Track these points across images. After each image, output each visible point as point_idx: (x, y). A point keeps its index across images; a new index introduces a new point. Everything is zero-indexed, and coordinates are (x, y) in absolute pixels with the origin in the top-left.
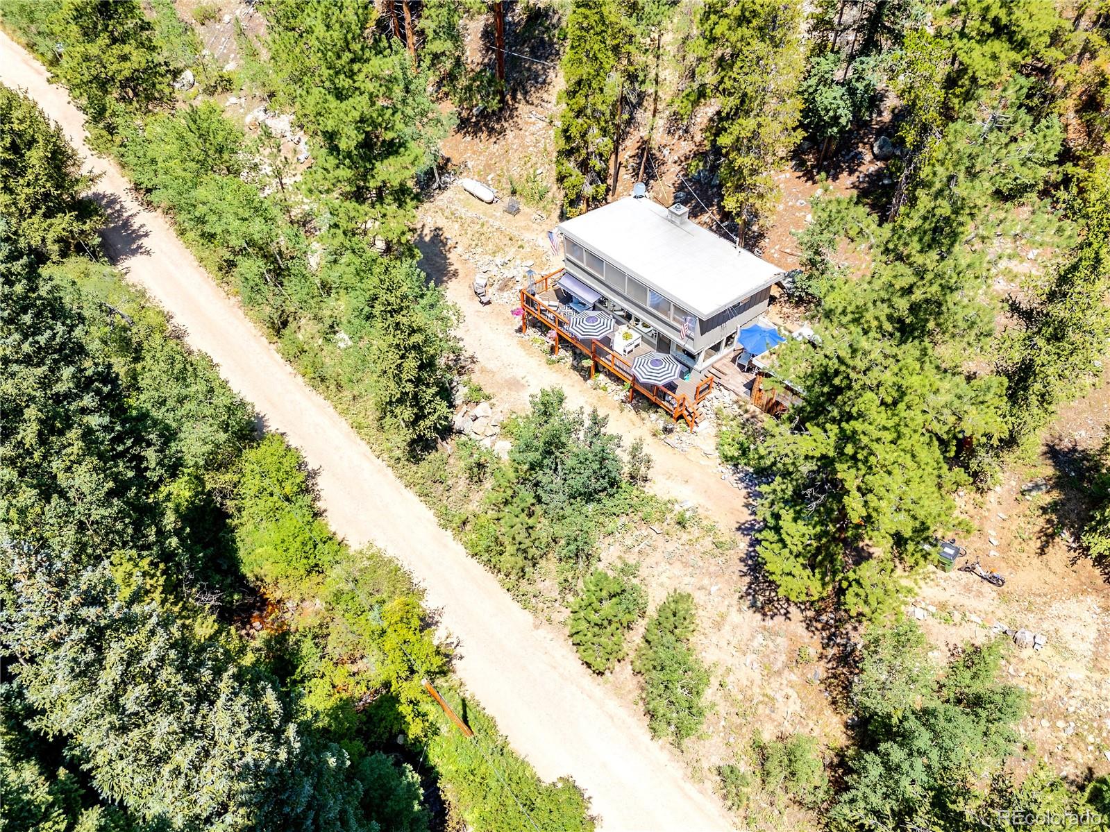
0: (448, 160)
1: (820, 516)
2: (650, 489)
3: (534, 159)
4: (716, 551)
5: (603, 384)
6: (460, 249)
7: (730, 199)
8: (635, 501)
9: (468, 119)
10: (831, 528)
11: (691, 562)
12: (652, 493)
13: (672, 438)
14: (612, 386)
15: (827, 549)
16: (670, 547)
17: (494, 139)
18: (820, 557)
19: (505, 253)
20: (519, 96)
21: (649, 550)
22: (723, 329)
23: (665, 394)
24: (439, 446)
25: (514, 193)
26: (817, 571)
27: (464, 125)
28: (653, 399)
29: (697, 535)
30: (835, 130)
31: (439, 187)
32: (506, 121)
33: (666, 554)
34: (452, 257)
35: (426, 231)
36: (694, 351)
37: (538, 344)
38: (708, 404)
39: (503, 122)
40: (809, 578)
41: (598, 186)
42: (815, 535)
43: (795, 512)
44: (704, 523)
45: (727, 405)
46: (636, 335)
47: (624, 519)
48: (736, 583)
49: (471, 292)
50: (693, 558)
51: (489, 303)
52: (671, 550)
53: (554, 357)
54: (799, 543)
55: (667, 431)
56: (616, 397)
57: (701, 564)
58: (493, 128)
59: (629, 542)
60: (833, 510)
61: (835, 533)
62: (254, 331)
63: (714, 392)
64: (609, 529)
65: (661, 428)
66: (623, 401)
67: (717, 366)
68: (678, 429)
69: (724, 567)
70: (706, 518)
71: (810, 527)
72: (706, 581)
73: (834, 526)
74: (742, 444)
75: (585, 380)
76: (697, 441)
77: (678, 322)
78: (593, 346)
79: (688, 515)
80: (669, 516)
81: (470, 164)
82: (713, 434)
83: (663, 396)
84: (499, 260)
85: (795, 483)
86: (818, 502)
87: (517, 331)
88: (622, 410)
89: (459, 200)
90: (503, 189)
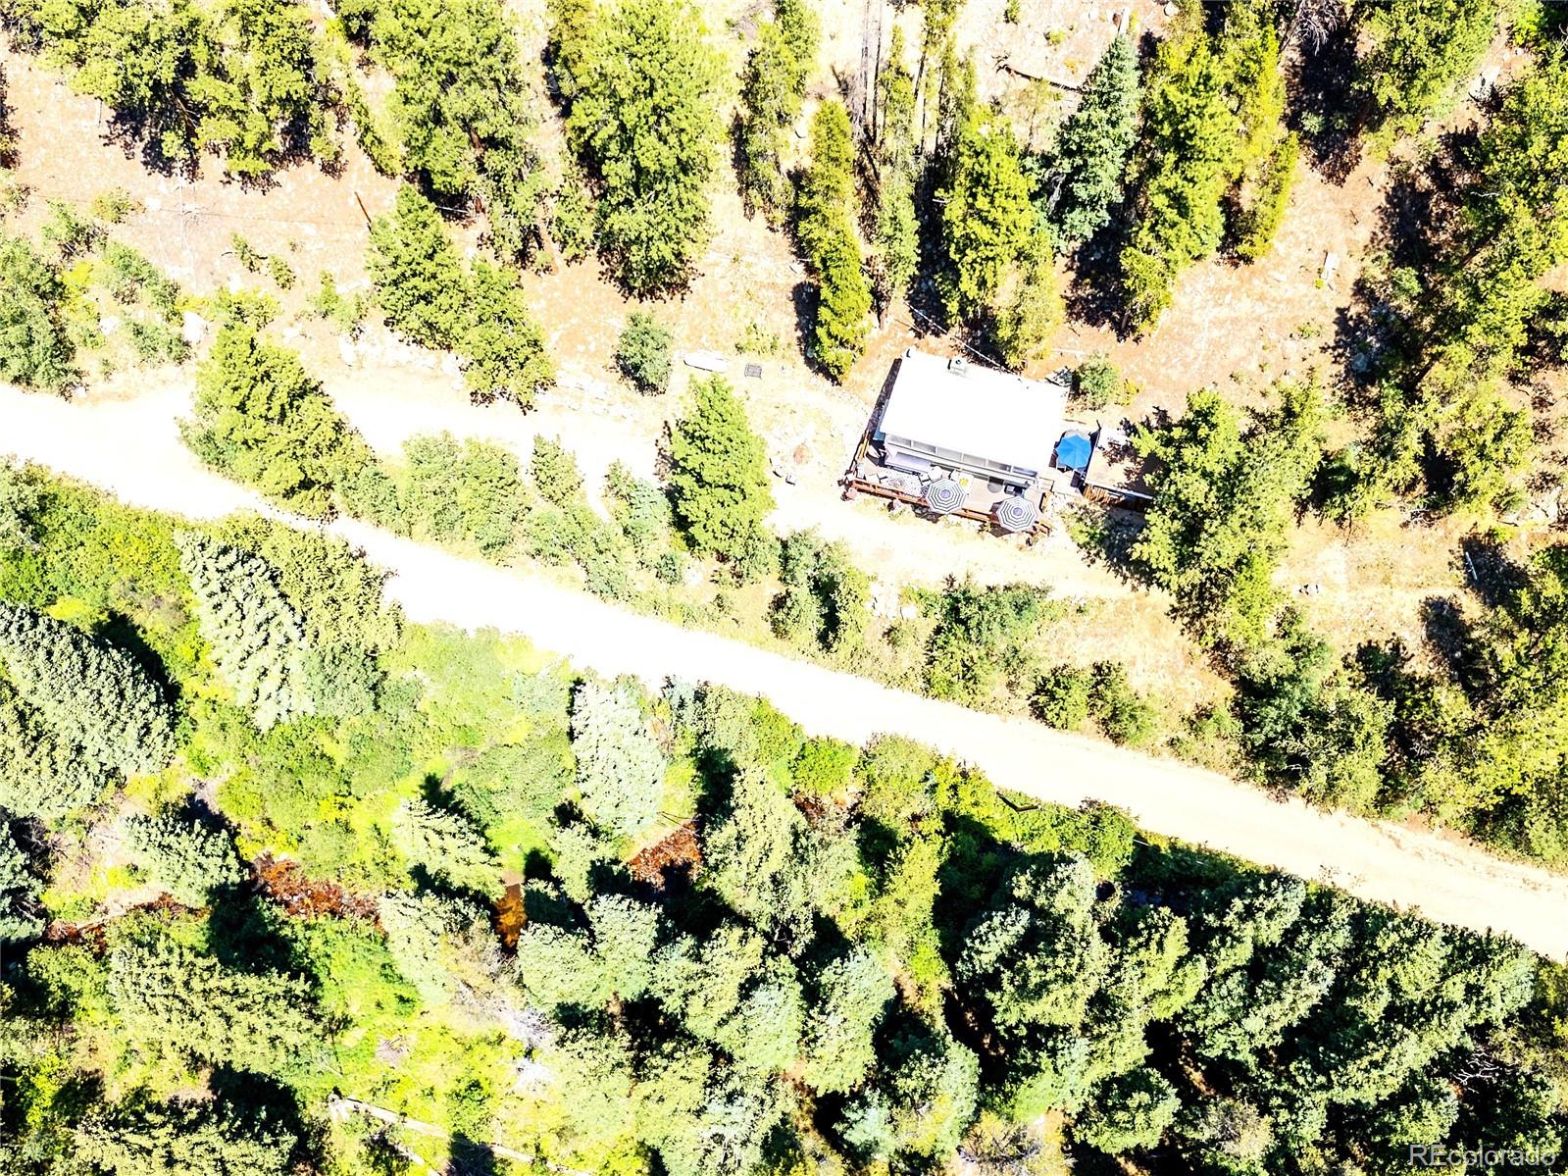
5: (955, 521)
16: (1078, 629)
19: (780, 424)
25: (739, 348)
33: (1078, 635)
37: (872, 505)
52: (1081, 630)
53: (895, 512)
75: (935, 522)
79: (1083, 603)
80: (1069, 610)
84: (777, 432)
87: (843, 499)
90: (725, 348)
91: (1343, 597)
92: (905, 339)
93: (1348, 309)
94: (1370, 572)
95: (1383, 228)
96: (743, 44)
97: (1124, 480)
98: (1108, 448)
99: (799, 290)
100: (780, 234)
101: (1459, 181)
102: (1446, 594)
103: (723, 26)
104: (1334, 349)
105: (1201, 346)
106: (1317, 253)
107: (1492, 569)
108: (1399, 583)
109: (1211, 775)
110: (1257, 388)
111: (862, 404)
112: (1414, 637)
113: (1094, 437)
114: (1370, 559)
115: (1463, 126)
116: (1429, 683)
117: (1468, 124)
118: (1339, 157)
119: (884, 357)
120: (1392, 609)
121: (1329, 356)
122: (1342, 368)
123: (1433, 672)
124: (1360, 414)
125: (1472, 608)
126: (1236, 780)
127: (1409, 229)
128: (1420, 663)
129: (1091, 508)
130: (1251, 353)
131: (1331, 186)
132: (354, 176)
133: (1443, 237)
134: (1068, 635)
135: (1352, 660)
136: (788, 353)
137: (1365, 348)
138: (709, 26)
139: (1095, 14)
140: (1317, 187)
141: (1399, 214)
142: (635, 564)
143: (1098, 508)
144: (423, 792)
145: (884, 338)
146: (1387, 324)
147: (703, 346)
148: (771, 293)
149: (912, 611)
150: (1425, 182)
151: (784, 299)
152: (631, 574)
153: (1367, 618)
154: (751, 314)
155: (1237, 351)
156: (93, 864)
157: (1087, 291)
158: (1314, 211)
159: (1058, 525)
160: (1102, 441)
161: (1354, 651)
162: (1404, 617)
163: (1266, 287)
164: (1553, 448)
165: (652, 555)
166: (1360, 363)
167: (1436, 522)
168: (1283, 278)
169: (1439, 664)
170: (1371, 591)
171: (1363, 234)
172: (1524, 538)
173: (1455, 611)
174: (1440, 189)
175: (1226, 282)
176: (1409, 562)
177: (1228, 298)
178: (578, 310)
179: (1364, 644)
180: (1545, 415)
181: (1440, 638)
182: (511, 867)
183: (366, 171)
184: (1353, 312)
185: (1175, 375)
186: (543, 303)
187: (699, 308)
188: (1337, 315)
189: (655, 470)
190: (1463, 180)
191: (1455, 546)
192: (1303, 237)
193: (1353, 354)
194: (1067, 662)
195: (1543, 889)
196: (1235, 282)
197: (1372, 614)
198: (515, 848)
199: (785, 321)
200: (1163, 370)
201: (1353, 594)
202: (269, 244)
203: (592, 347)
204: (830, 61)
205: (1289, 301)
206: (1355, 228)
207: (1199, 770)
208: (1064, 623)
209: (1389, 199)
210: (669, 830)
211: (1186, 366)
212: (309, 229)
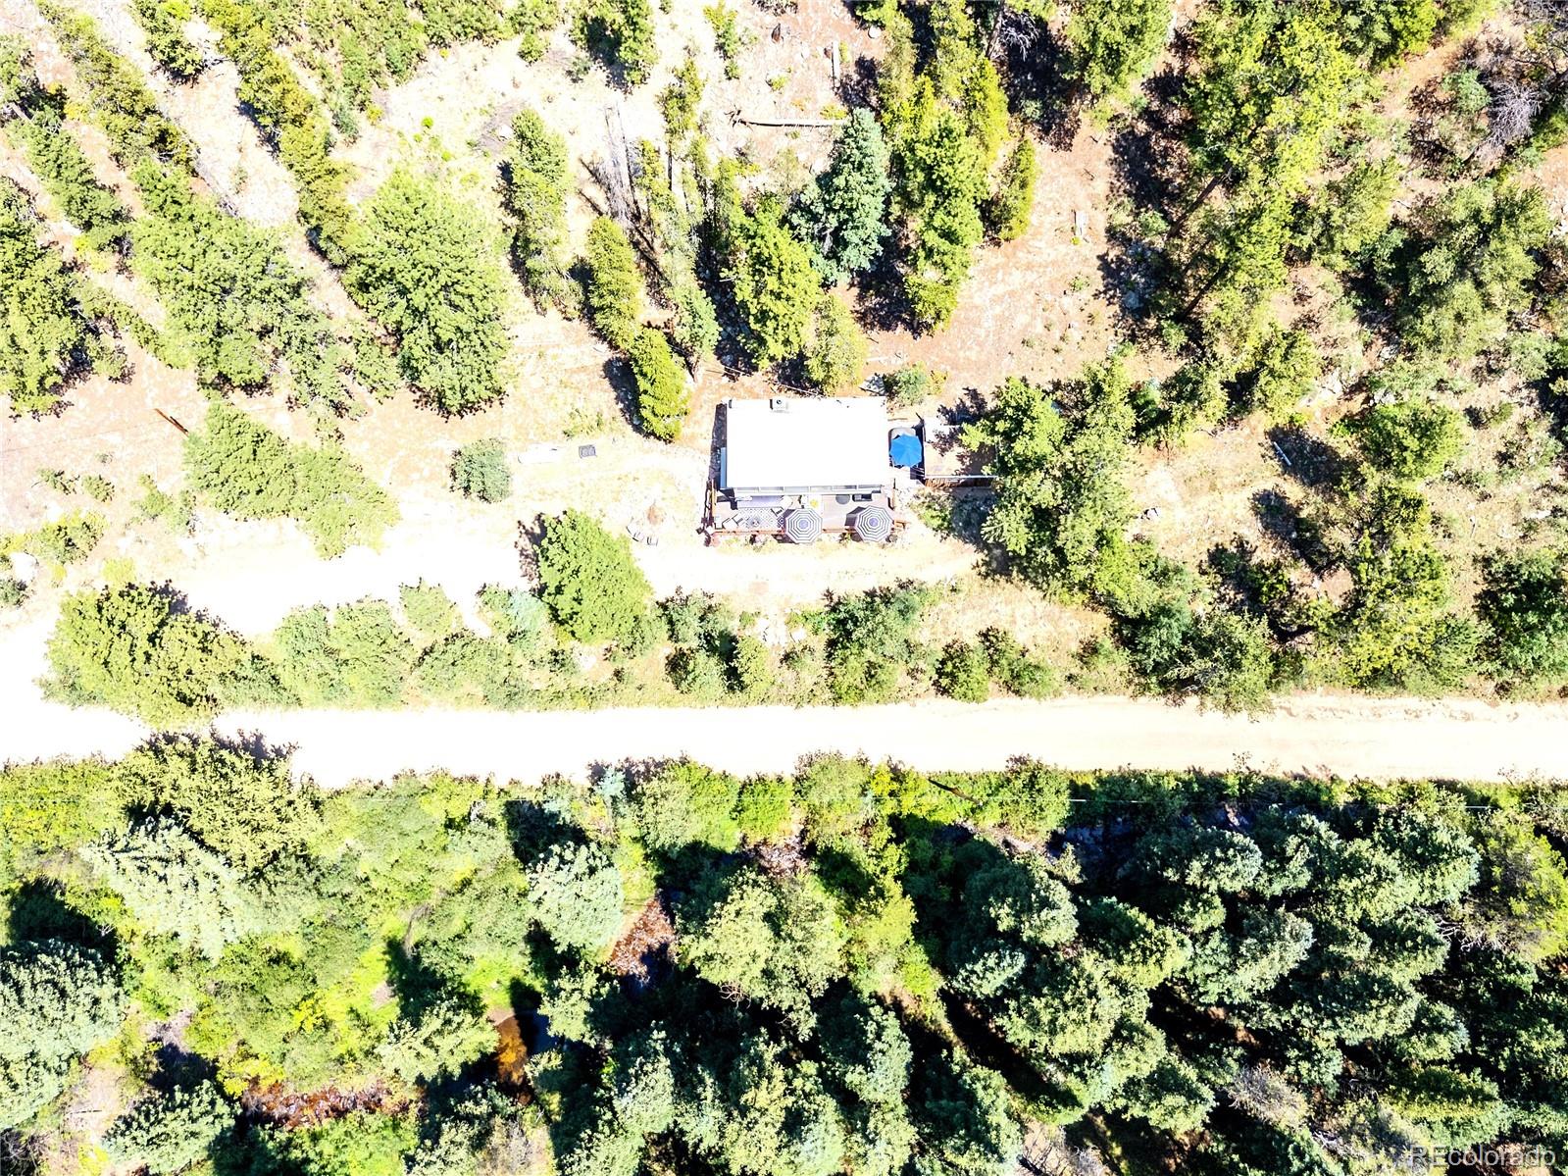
25: (568, 434)
90: (554, 437)
91: (1180, 514)
92: (720, 386)
93: (1107, 254)
94: (1197, 484)
95: (1118, 176)
96: (490, 160)
97: (959, 466)
98: (936, 440)
99: (608, 366)
100: (576, 322)
101: (1170, 118)
102: (1269, 487)
103: (467, 149)
104: (1105, 292)
105: (989, 324)
106: (1066, 215)
107: (1301, 450)
108: (1225, 486)
109: (1111, 698)
110: (1049, 347)
111: (698, 454)
112: (1252, 531)
113: (919, 431)
114: (1192, 471)
115: (1160, 70)
116: (1277, 567)
117: (1164, 66)
118: (1061, 125)
119: (705, 406)
120: (1226, 512)
121: (1102, 301)
122: (1116, 308)
123: (1277, 556)
124: (1145, 346)
125: (1293, 491)
126: (1134, 697)
127: (1139, 171)
128: (1265, 552)
129: (936, 494)
130: (1034, 318)
131: (1061, 152)
132: (145, 377)
133: (1172, 171)
134: (949, 613)
135: (1205, 566)
136: (615, 425)
137: (1132, 287)
138: (451, 151)
139: (807, 52)
140: (1049, 157)
141: (1128, 161)
142: (526, 664)
143: (942, 493)
144: (387, 957)
145: (701, 390)
146: (1145, 261)
147: (532, 442)
148: (583, 376)
149: (802, 634)
150: (1142, 127)
151: (597, 379)
152: (526, 676)
153: (1206, 526)
154: (570, 400)
155: (1022, 319)
156: (78, 1145)
157: (873, 301)
158: (1053, 179)
159: (910, 516)
160: (930, 436)
161: (1205, 557)
162: (1238, 517)
163: (1030, 257)
164: (1323, 334)
165: (542, 651)
166: (1132, 300)
167: (1240, 424)
168: (1042, 245)
169: (1281, 547)
170: (1203, 501)
171: (1101, 187)
172: (1318, 414)
173: (1281, 499)
174: (1156, 129)
175: (993, 262)
176: (1227, 464)
177: (1000, 276)
178: (402, 442)
179: (1213, 549)
180: (1307, 308)
181: (1275, 525)
182: (496, 1004)
183: (155, 368)
184: (1112, 256)
185: (973, 355)
186: (366, 445)
187: (519, 408)
188: (1098, 263)
189: (522, 573)
190: (1174, 116)
191: (1262, 439)
192: (1049, 204)
193: (1123, 293)
194: (956, 637)
195: (1425, 714)
196: (1001, 260)
197: (1210, 522)
198: (494, 985)
199: (604, 398)
200: (961, 354)
201: (1188, 507)
202: (79, 465)
203: (426, 473)
204: (577, 155)
205: (1053, 263)
206: (1092, 183)
207: (1100, 698)
208: (942, 605)
209: (1115, 150)
210: (636, 915)
211: (979, 344)
212: (114, 439)
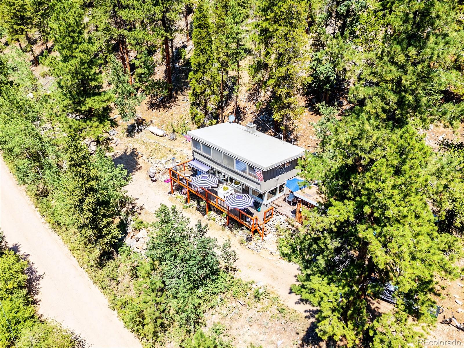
0: (144, 120)
1: (346, 279)
2: (237, 276)
3: (184, 117)
4: (280, 316)
5: (213, 216)
6: (144, 157)
7: (277, 114)
8: (228, 284)
9: (155, 104)
10: (356, 288)
11: (265, 324)
12: (238, 278)
13: (251, 244)
14: (218, 217)
15: (355, 304)
16: (250, 314)
17: (166, 110)
18: (350, 312)
19: (167, 157)
20: (179, 92)
21: (237, 317)
22: (277, 180)
23: (246, 217)
24: (115, 257)
25: (174, 131)
26: (349, 323)
27: (152, 106)
28: (239, 221)
29: (267, 305)
30: (328, 85)
31: (138, 131)
32: (172, 103)
33: (247, 319)
34: (140, 161)
35: (129, 150)
36: (261, 192)
37: (179, 199)
38: (271, 224)
39: (171, 103)
40: (343, 327)
41: (212, 120)
42: (345, 294)
43: (329, 279)
44: (272, 296)
45: (282, 223)
46: (230, 188)
47: (221, 296)
48: (294, 338)
49: (147, 176)
50: (265, 320)
51: (156, 180)
52: (250, 316)
53: (187, 205)
54: (334, 300)
55: (249, 240)
56: (220, 224)
57: (270, 325)
58: (166, 106)
59: (225, 312)
60: (355, 275)
61: (358, 292)
62: (29, 202)
63: (275, 217)
64: (212, 304)
65: (245, 238)
66: (224, 226)
67: (276, 202)
68: (255, 239)
69: (285, 326)
70: (273, 292)
71: (341, 288)
72: (274, 338)
73: (358, 287)
74: (292, 245)
75: (204, 216)
76: (266, 245)
77: (251, 175)
78: (206, 194)
79: (261, 291)
80: (249, 293)
81: (153, 121)
82: (275, 241)
83: (244, 218)
84: (163, 161)
85: (326, 258)
86: (345, 264)
87: (169, 193)
88: (223, 231)
89: (147, 136)
90: (169, 131)
